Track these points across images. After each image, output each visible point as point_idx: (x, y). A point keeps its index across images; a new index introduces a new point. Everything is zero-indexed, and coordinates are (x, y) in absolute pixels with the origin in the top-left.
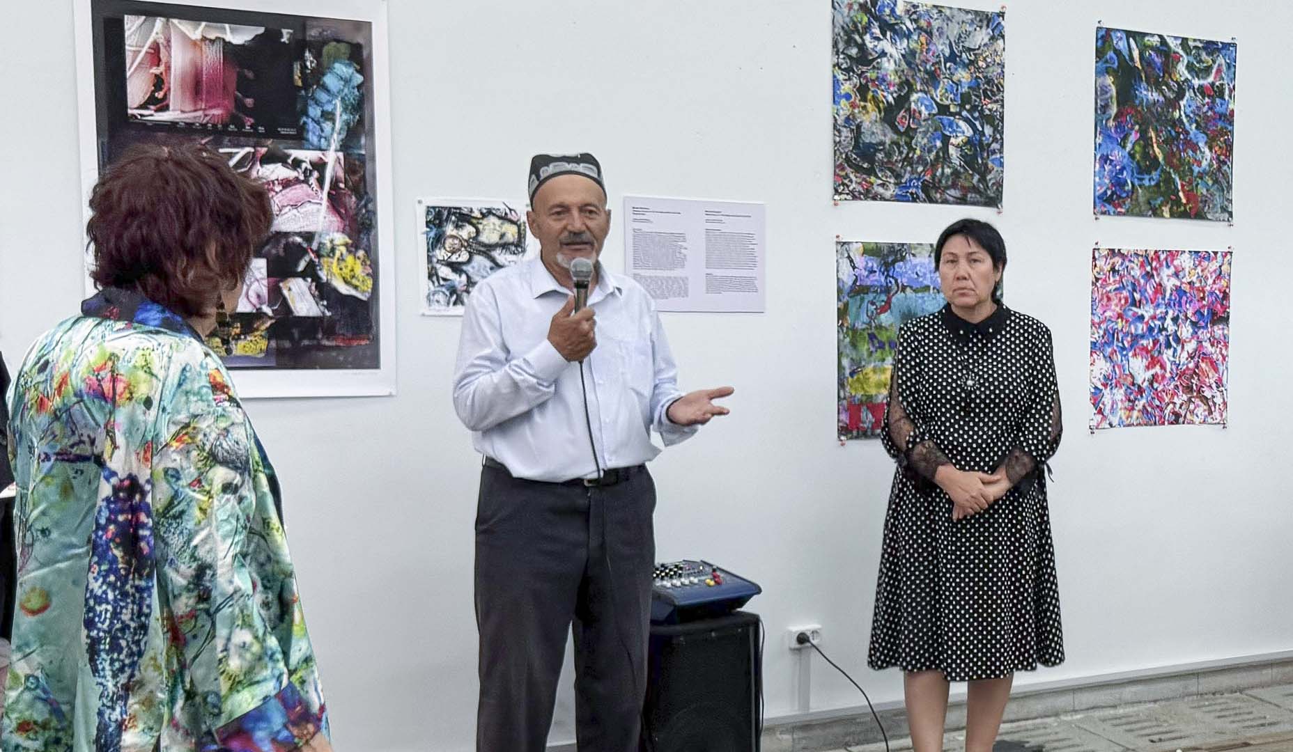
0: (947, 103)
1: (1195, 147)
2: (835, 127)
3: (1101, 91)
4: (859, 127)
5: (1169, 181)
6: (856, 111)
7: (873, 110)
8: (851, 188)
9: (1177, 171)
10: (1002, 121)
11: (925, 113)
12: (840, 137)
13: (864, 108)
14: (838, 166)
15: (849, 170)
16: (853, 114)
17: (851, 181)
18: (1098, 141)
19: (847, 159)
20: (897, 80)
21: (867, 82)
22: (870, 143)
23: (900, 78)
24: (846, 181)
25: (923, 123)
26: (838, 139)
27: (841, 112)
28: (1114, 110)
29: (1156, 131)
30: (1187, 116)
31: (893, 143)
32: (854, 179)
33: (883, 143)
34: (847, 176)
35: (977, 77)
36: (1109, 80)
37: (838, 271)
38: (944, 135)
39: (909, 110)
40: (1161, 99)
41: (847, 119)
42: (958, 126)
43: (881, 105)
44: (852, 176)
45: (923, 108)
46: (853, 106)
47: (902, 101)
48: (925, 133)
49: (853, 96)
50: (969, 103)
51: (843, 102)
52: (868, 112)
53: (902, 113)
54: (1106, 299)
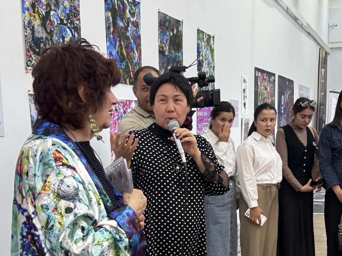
0: (63, 18)
1: (134, 52)
2: (24, 26)
3: (107, 19)
4: (33, 27)
5: (128, 66)
6: (32, 18)
7: (38, 19)
8: (32, 63)
9: (130, 63)
10: (80, 30)
11: (56, 23)
12: (26, 33)
13: (35, 16)
14: (27, 50)
15: (31, 53)
16: (30, 20)
17: (32, 59)
18: (108, 45)
19: (30, 46)
20: (45, 3)
21: (35, 2)
22: (38, 37)
23: (46, 1)
24: (31, 59)
25: (56, 28)
26: (26, 34)
27: (26, 18)
28: (112, 30)
29: (124, 42)
30: (131, 35)
31: (46, 38)
32: (34, 58)
33: (42, 38)
34: (31, 56)
35: (71, 6)
36: (110, 14)
37: (31, 111)
38: (63, 36)
39: (50, 20)
40: (124, 26)
41: (29, 23)
42: (67, 32)
43: (41, 16)
44: (33, 56)
45: (55, 20)
46: (31, 15)
47: (48, 13)
48: (56, 33)
49: (30, 9)
50: (70, 20)
51: (27, 12)
52: (36, 20)
53: (48, 22)
54: (115, 124)
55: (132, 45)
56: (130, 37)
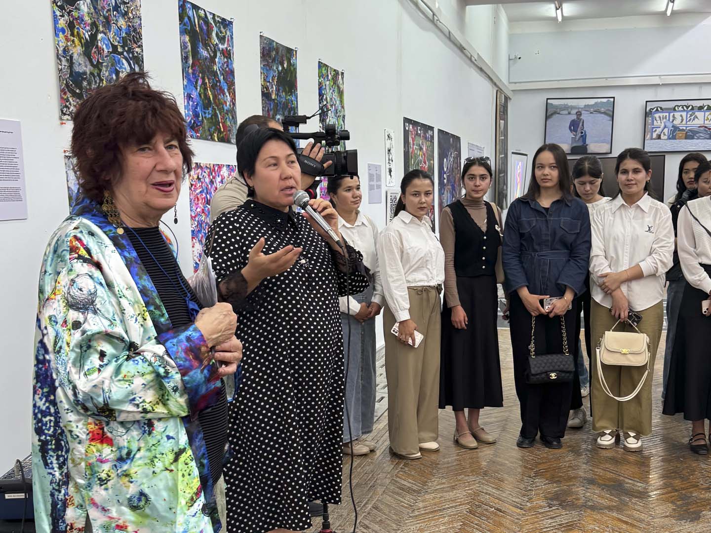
0: (116, 44)
1: (224, 94)
2: (58, 56)
3: (183, 46)
4: (71, 57)
5: (216, 115)
6: (69, 44)
7: (79, 45)
8: (70, 110)
9: (220, 110)
10: (143, 62)
11: (106, 50)
12: (61, 65)
13: (73, 41)
14: (63, 91)
15: (69, 95)
16: (67, 46)
17: (70, 104)
18: (185, 83)
19: (67, 85)
20: (89, 21)
21: (73, 20)
22: (79, 72)
23: (91, 19)
24: (68, 104)
25: (105, 59)
26: (60, 67)
27: (61, 44)
28: (190, 61)
29: (209, 79)
30: (219, 70)
31: (92, 74)
32: (72, 102)
33: (85, 73)
34: (67, 100)
35: (129, 26)
36: (187, 39)
37: (68, 181)
38: (116, 69)
39: (97, 47)
40: (209, 56)
41: (64, 50)
42: (123, 64)
43: (82, 40)
44: (70, 99)
45: (104, 47)
46: (67, 40)
47: (94, 37)
48: (107, 67)
49: (66, 31)
50: (127, 46)
51: (61, 35)
52: (75, 46)
53: (94, 50)
54: (196, 199)
55: (222, 84)
56: (219, 73)
